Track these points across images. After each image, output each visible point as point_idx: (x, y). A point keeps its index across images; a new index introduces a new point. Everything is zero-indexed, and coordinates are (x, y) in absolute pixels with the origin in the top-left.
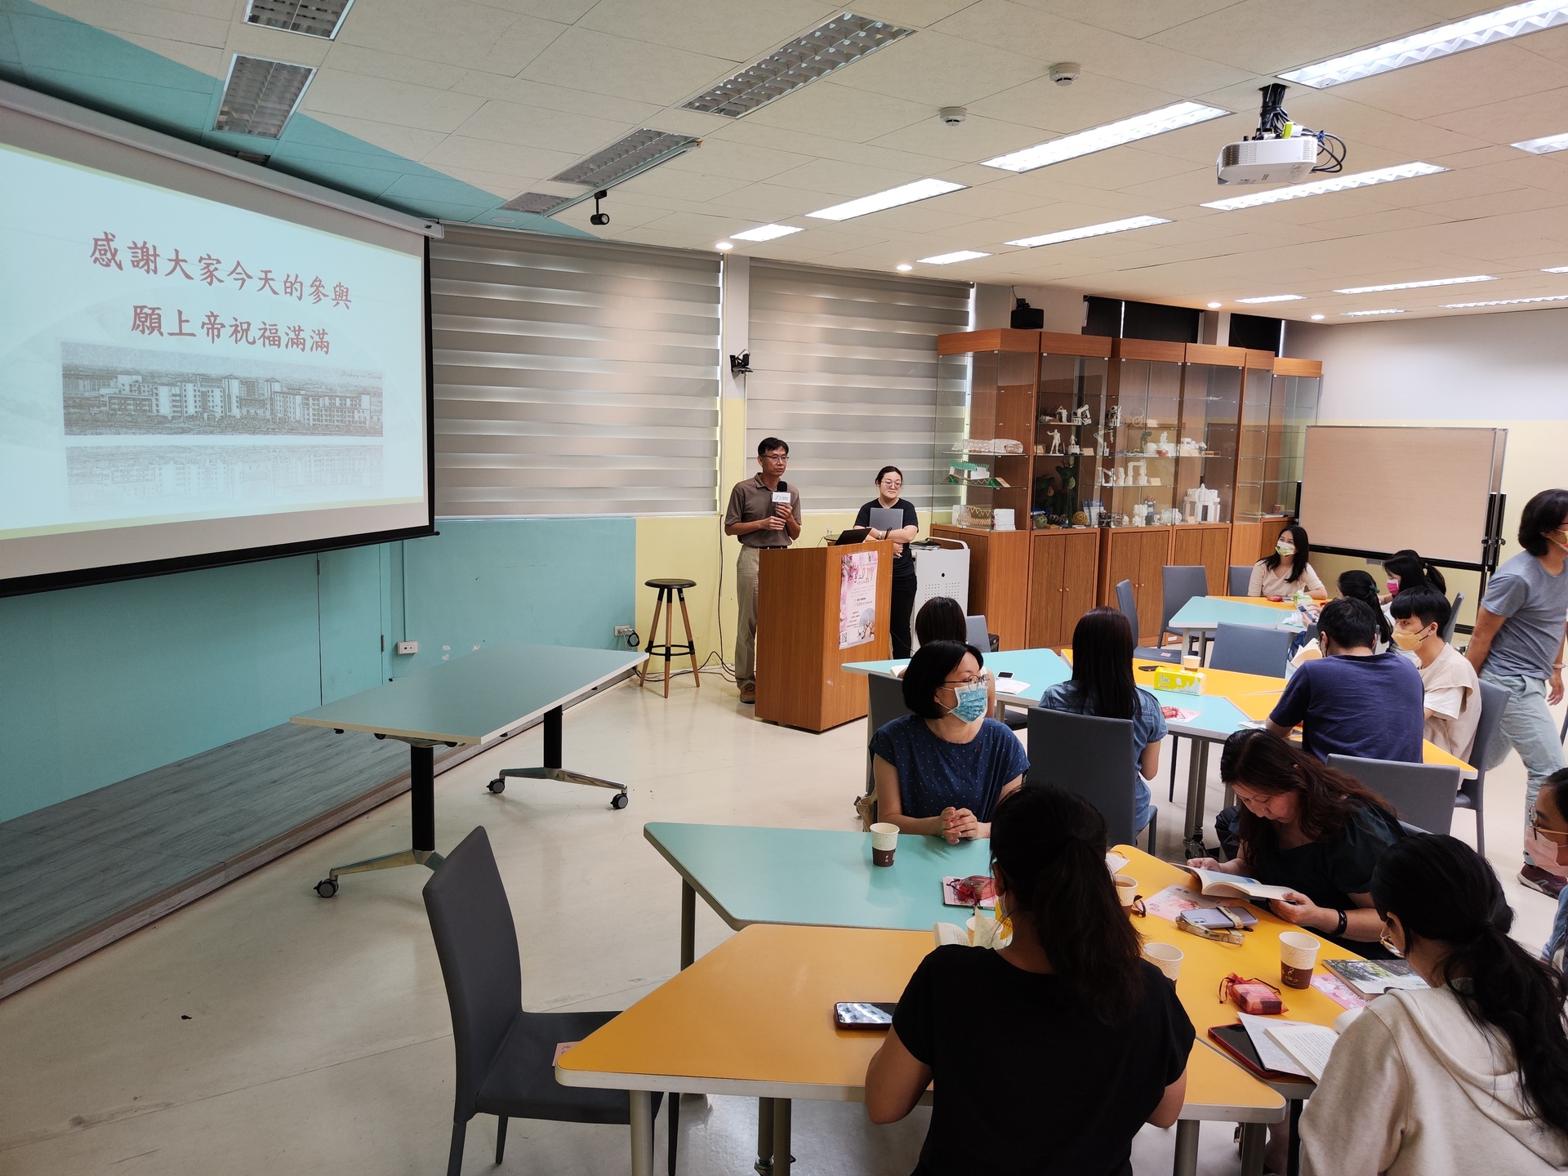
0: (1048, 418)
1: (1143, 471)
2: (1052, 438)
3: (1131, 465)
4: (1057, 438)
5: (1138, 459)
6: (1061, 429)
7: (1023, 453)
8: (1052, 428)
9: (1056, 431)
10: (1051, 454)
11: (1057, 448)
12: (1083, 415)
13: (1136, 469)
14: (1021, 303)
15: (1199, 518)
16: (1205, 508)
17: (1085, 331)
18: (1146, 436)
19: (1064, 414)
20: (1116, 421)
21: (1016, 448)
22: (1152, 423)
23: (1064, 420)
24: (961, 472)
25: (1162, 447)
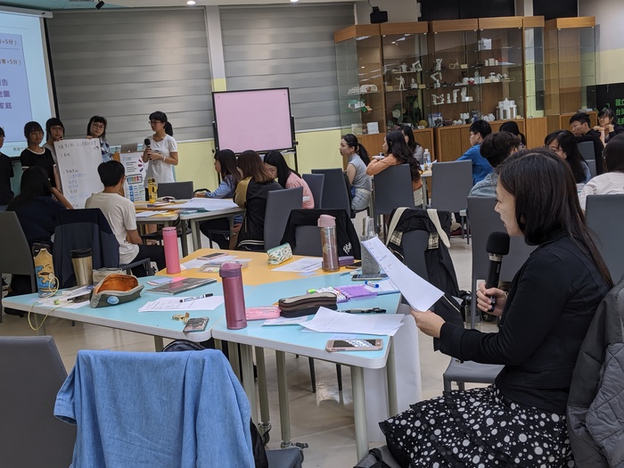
0: (394, 70)
3: (455, 91)
5: (460, 87)
7: (378, 90)
12: (416, 66)
14: (376, 9)
15: (501, 117)
16: (505, 112)
17: (419, 19)
18: (464, 74)
19: (404, 67)
20: (439, 67)
21: (374, 89)
22: (464, 66)
23: (405, 71)
24: (353, 105)
25: (472, 79)
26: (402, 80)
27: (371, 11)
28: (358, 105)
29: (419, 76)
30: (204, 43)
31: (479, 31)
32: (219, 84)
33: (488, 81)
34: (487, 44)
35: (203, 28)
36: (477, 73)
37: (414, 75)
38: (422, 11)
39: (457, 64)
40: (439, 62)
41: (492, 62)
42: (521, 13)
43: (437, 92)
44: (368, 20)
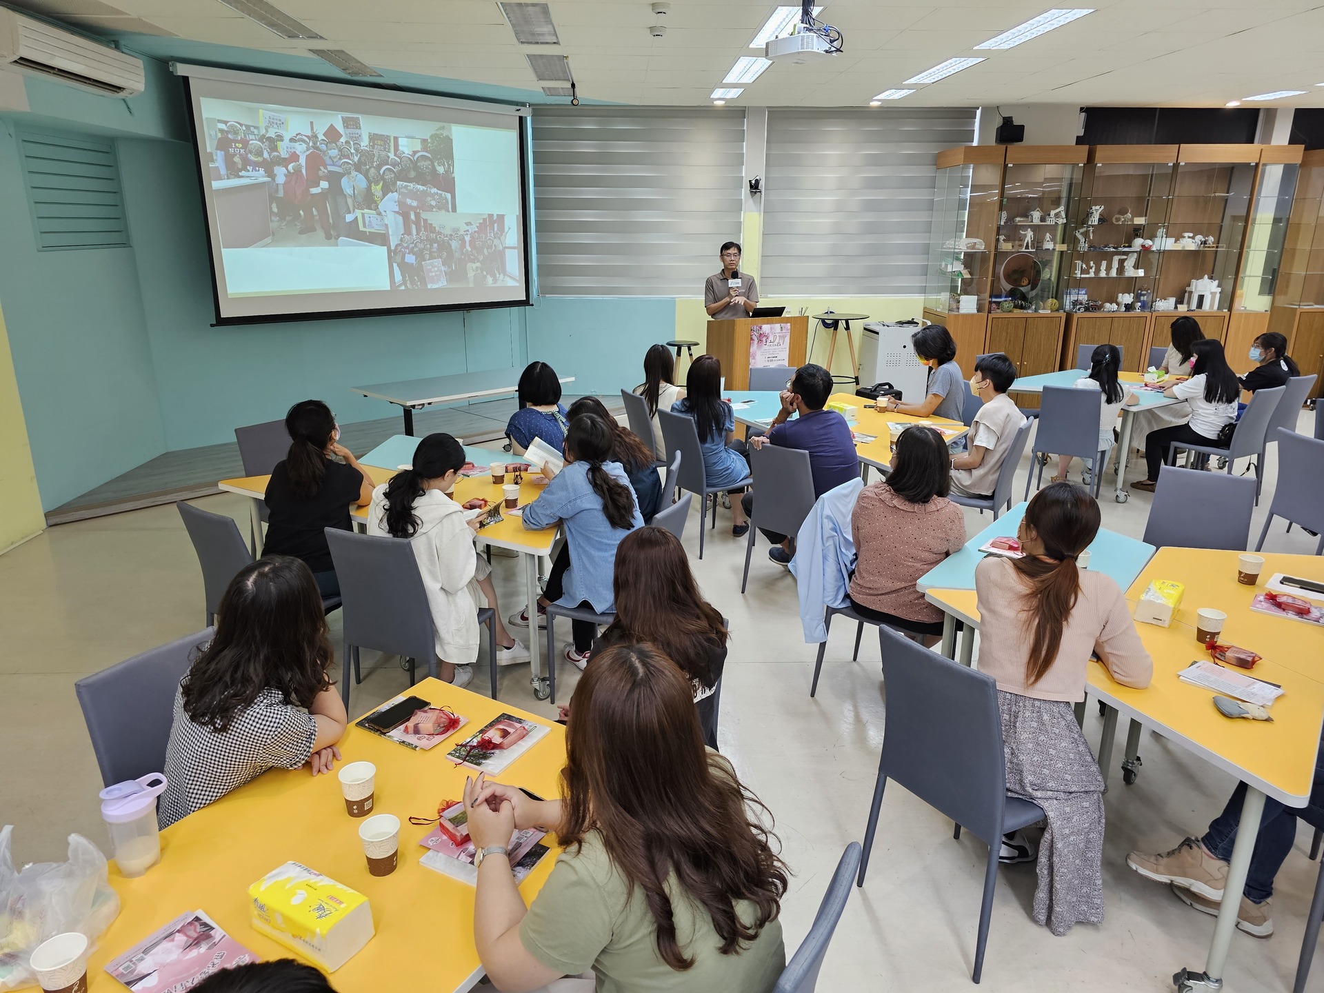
0: (1018, 219)
1: (1130, 263)
2: (1025, 236)
3: (1116, 259)
4: (1029, 235)
5: (1126, 253)
6: (1035, 228)
7: (985, 248)
8: (1025, 227)
9: (1029, 230)
10: (1024, 250)
11: (1030, 245)
12: (1057, 215)
13: (1121, 262)
14: (1008, 121)
15: (1194, 305)
16: (1201, 298)
17: (1080, 141)
18: (1137, 231)
19: (1036, 214)
20: (1095, 219)
21: (980, 245)
22: (1140, 221)
23: (1037, 221)
25: (1149, 242)
27: (999, 123)
28: (953, 267)
29: (1058, 229)
30: (739, 160)
31: (1176, 165)
33: (1178, 247)
35: (740, 137)
36: (1161, 232)
37: (1051, 228)
38: (1086, 127)
39: (1129, 215)
40: (1097, 211)
42: (1267, 138)
43: (1083, 257)
44: (992, 139)
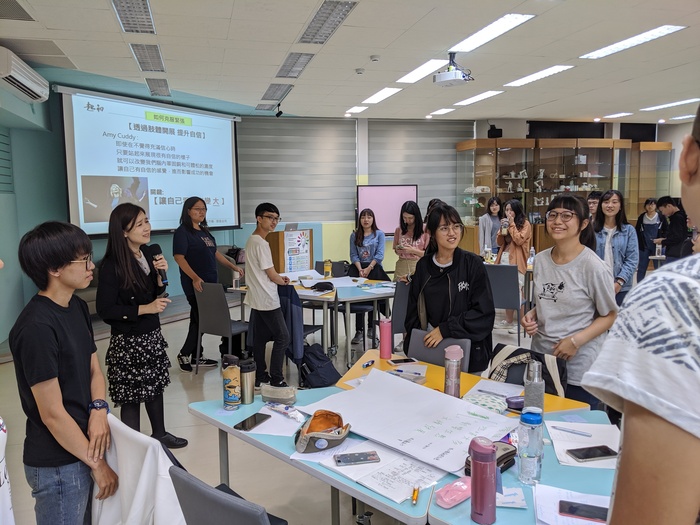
0: (504, 176)
2: (508, 185)
7: (490, 191)
9: (510, 182)
10: (508, 192)
11: (511, 189)
12: (523, 174)
14: (493, 127)
17: (528, 137)
18: (561, 182)
19: (513, 174)
20: (541, 176)
21: (487, 190)
22: (563, 176)
23: (513, 177)
24: (468, 202)
25: (568, 187)
26: (510, 184)
27: (489, 128)
28: (473, 202)
29: (523, 181)
30: (353, 146)
31: (577, 148)
32: (362, 179)
33: (581, 189)
34: (582, 159)
35: (354, 135)
36: (572, 182)
37: (520, 181)
38: (530, 130)
39: (556, 174)
40: (542, 171)
41: (585, 174)
42: (610, 136)
43: (538, 195)
44: (485, 136)
